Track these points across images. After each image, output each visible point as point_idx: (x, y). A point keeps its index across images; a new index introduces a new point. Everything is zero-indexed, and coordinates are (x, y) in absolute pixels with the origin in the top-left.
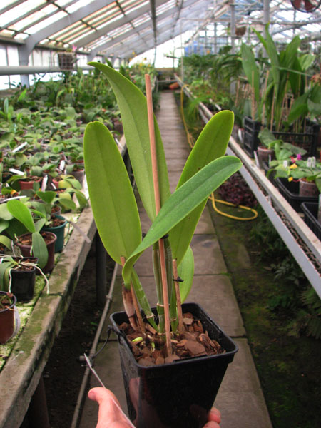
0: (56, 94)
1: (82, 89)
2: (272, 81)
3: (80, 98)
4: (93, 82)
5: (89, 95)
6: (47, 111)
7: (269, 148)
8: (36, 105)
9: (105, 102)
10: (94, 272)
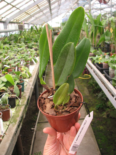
0: (18, 38)
1: (27, 36)
2: (92, 30)
3: (26, 39)
4: (30, 34)
5: (29, 38)
6: (15, 45)
7: (93, 53)
8: (11, 43)
9: (35, 40)
10: (35, 100)
